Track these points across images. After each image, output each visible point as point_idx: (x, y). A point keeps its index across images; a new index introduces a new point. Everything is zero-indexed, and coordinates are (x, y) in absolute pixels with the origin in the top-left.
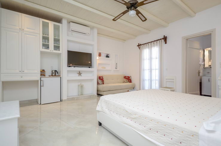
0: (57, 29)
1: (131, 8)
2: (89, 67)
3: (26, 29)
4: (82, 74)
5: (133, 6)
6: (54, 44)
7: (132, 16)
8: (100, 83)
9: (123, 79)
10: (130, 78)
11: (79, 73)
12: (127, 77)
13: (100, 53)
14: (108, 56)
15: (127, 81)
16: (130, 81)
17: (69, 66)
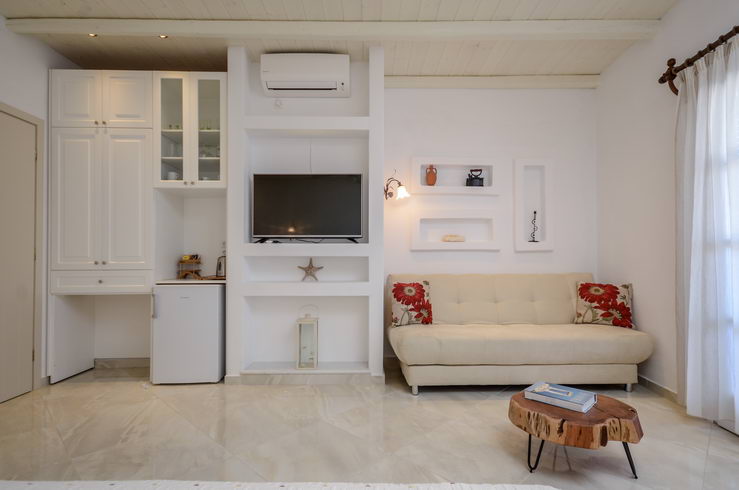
0: (209, 100)
2: (353, 240)
3: (112, 121)
4: (318, 274)
6: (201, 155)
8: (399, 318)
9: (570, 298)
10: (622, 294)
11: (306, 265)
12: (598, 291)
13: (431, 167)
14: (476, 177)
15: (595, 315)
16: (617, 314)
17: (263, 240)
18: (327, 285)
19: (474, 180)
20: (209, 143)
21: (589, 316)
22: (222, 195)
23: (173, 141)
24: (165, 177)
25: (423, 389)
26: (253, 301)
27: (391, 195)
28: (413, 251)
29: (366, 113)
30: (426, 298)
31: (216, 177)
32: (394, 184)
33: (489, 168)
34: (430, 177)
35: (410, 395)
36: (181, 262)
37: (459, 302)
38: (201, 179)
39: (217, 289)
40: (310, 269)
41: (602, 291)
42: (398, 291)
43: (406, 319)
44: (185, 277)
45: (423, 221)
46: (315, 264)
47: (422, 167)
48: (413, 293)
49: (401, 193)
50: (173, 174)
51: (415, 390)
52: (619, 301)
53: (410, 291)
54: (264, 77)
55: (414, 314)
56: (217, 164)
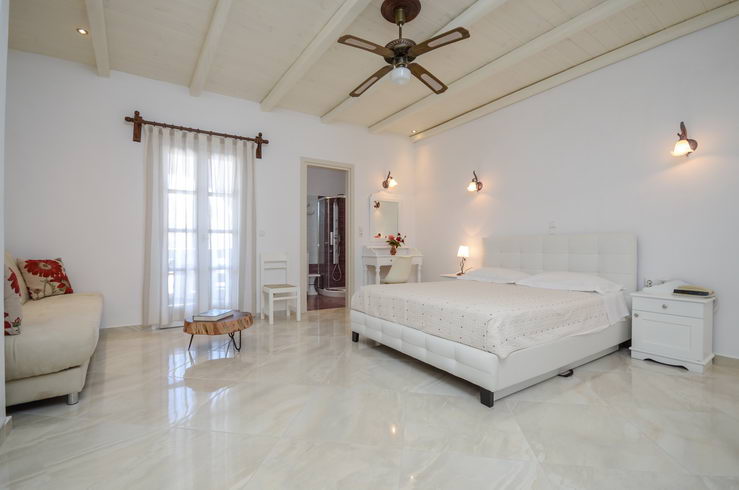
1: (397, 61)
5: (401, 55)
7: (401, 82)
15: (53, 287)
21: (49, 290)
41: (49, 266)
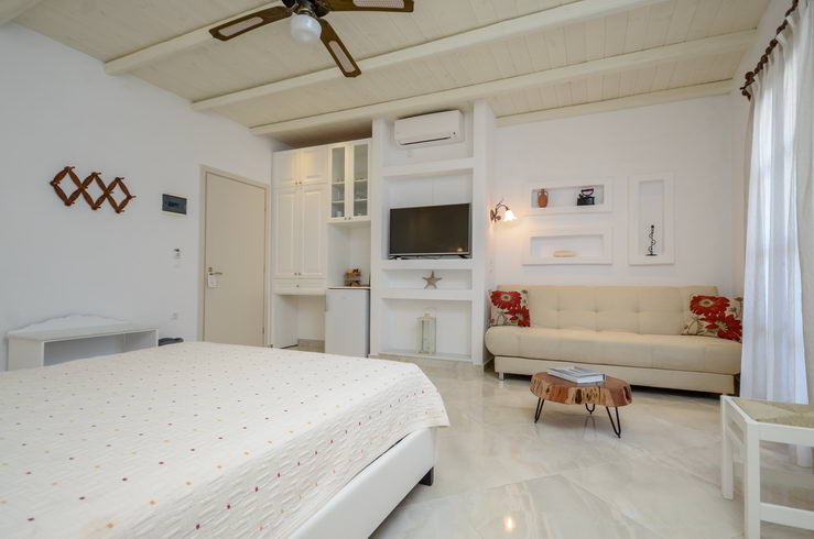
0: (361, 155)
2: (463, 256)
3: (305, 181)
4: (438, 283)
6: (355, 198)
8: (496, 319)
9: (682, 311)
10: (732, 306)
11: (429, 276)
12: (707, 303)
13: (543, 191)
14: (588, 197)
15: (700, 326)
16: (723, 326)
17: (396, 257)
18: (444, 291)
19: (585, 200)
20: (361, 189)
21: (694, 328)
22: (368, 224)
23: (339, 189)
24: (334, 215)
25: (509, 377)
26: (391, 302)
27: (499, 218)
28: (525, 265)
29: (471, 154)
30: (522, 305)
31: (365, 213)
32: (501, 209)
33: (602, 187)
34: (543, 200)
35: (496, 380)
36: (347, 275)
37: (559, 310)
38: (355, 215)
39: (364, 293)
40: (432, 280)
41: (712, 303)
42: (496, 297)
43: (501, 320)
44: (350, 285)
45: (533, 239)
46: (436, 276)
47: (534, 191)
48: (509, 300)
49: (508, 216)
50: (339, 213)
51: (502, 376)
52: (727, 313)
53: (506, 297)
54: (397, 137)
55: (510, 316)
56: (366, 203)
